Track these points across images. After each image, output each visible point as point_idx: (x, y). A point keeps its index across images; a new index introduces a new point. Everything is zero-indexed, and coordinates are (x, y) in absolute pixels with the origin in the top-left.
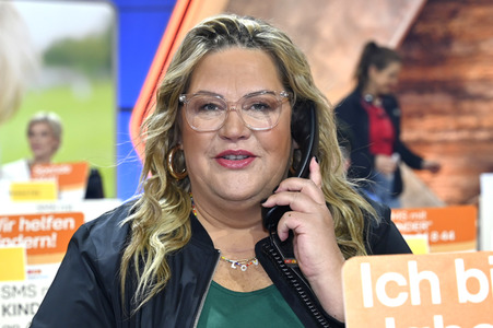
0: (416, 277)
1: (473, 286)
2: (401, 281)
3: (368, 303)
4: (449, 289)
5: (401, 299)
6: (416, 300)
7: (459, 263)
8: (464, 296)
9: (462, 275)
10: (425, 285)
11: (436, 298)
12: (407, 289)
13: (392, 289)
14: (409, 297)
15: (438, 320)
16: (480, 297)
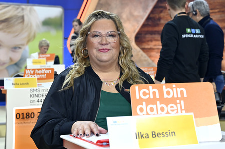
0: (151, 91)
1: (168, 93)
2: (147, 92)
3: (138, 97)
5: (148, 96)
6: (152, 97)
7: (164, 87)
8: (165, 96)
9: (165, 90)
10: (154, 93)
11: (157, 97)
12: (149, 94)
13: (145, 94)
14: (150, 96)
15: (158, 103)
16: (170, 96)
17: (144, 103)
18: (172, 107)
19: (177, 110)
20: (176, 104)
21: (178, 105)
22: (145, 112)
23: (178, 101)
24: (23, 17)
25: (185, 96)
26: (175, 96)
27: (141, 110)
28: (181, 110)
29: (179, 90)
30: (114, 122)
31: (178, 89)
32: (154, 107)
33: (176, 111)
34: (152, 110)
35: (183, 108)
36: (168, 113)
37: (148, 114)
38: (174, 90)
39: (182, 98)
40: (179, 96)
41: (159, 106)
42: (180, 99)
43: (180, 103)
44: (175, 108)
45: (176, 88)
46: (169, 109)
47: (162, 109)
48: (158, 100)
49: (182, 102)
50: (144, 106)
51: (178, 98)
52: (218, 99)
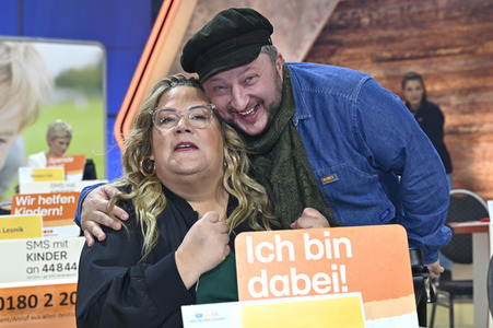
0: (279, 245)
1: (314, 250)
2: (271, 247)
3: (251, 260)
4: (300, 251)
5: (271, 257)
6: (280, 259)
7: (306, 236)
8: (309, 256)
9: (308, 244)
10: (285, 249)
11: (292, 257)
12: (274, 252)
13: (265, 252)
14: (276, 257)
15: (293, 270)
16: (318, 257)
17: (264, 272)
18: (321, 279)
19: (332, 285)
20: (330, 273)
21: (335, 275)
22: (265, 292)
23: (334, 267)
24: (8, 69)
25: (349, 255)
26: (329, 256)
27: (258, 287)
28: (341, 285)
29: (337, 242)
30: (197, 316)
31: (335, 240)
32: (285, 279)
33: (328, 289)
34: (279, 286)
35: (344, 281)
36: (312, 292)
37: (271, 296)
38: (328, 242)
39: (343, 260)
40: (337, 256)
41: (295, 279)
42: (339, 262)
43: (338, 271)
44: (328, 281)
45: (331, 238)
46: (316, 283)
47: (301, 284)
48: (293, 264)
49: (343, 268)
50: (263, 280)
51: (334, 260)
52: (416, 263)
